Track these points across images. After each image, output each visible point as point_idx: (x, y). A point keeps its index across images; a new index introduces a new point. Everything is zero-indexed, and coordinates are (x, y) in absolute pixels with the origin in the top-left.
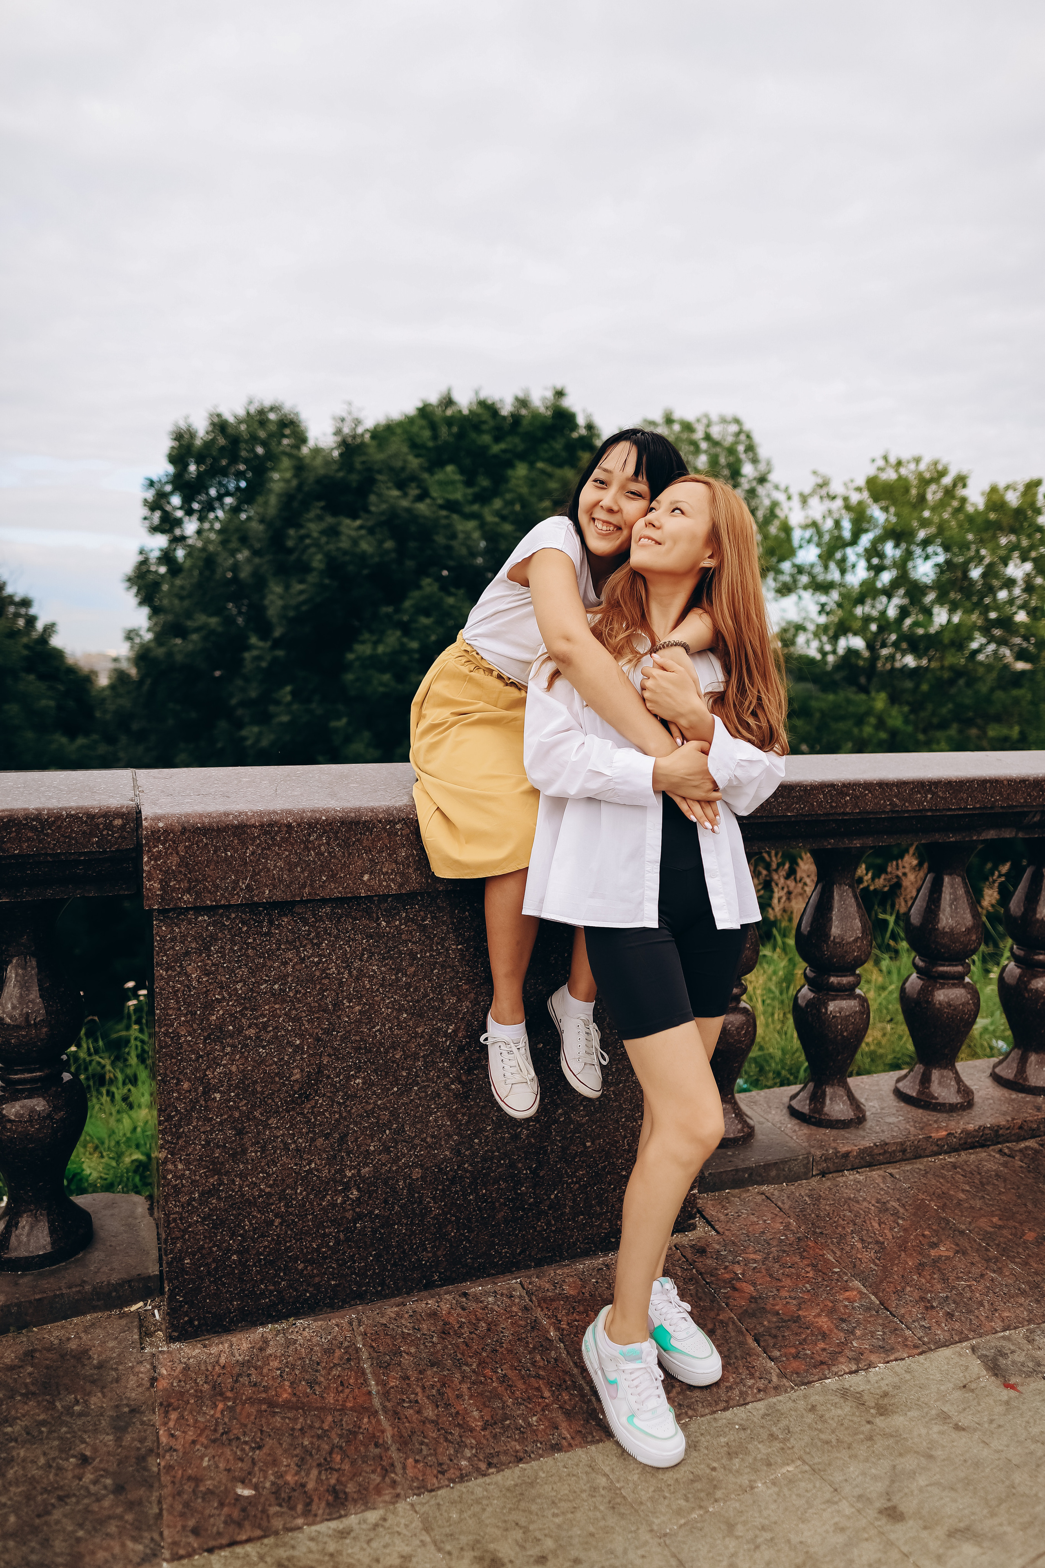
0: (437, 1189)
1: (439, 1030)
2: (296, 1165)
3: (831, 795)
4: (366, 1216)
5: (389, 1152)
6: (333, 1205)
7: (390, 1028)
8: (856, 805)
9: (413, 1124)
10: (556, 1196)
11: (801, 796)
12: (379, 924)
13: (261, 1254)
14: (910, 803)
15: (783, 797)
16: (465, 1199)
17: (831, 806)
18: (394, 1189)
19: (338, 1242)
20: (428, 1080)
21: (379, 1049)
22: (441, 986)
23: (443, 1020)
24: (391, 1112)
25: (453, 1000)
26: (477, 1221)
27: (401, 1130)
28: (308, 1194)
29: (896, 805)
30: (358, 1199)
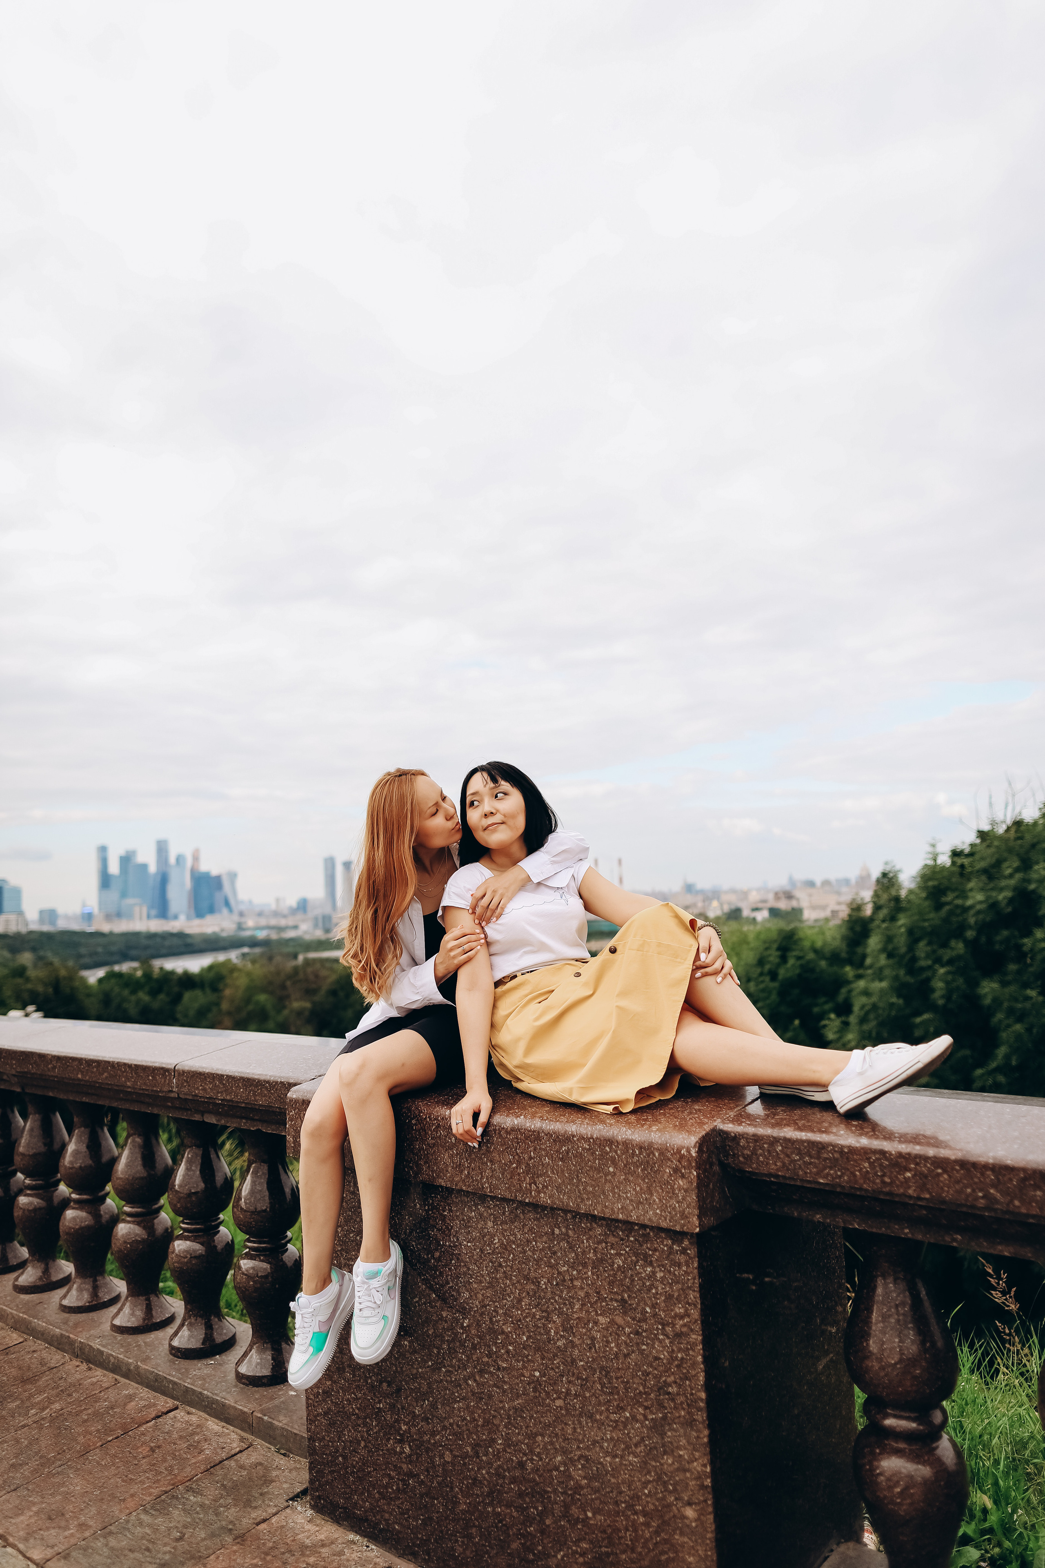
0: (463, 1483)
1: (457, 1320)
2: (372, 1399)
3: (881, 1165)
4: (415, 1476)
5: (428, 1424)
6: (394, 1449)
7: (425, 1303)
8: (923, 1187)
9: (443, 1404)
10: (563, 1557)
11: (836, 1160)
12: (415, 1205)
13: (354, 1467)
14: (1022, 1201)
15: (811, 1157)
16: (484, 1508)
17: (883, 1182)
18: (433, 1462)
19: (398, 1488)
20: (452, 1366)
21: (418, 1319)
22: (458, 1278)
23: (461, 1312)
24: (428, 1384)
25: (467, 1295)
26: (495, 1539)
27: (433, 1406)
28: (379, 1431)
29: (997, 1201)
30: (410, 1456)
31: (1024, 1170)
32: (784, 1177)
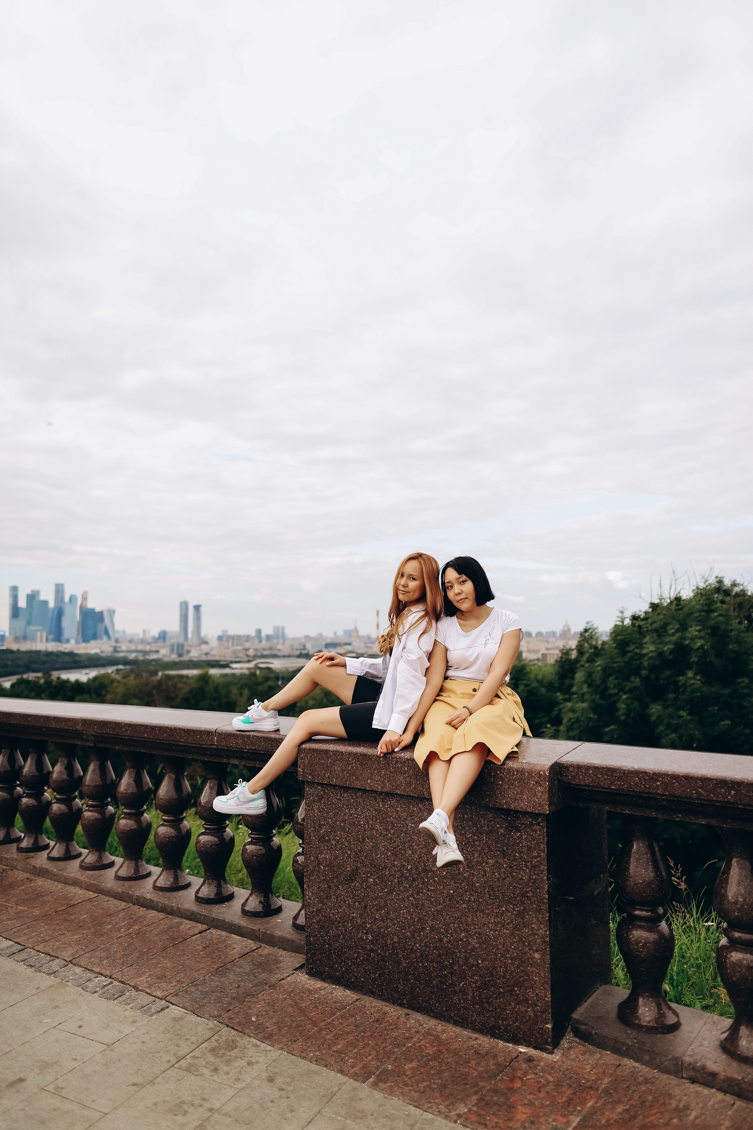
0: (405, 953)
1: (404, 866)
2: (348, 912)
3: (644, 779)
4: (375, 951)
5: (384, 922)
6: (362, 938)
7: (384, 858)
8: (666, 789)
9: (394, 912)
11: (621, 777)
12: (379, 805)
14: (714, 794)
15: (608, 775)
16: (417, 964)
17: (645, 787)
18: (386, 943)
19: (364, 959)
20: (400, 891)
21: (379, 867)
22: (404, 843)
23: (406, 861)
24: (384, 901)
25: (410, 852)
26: (423, 980)
27: (388, 913)
28: (353, 929)
29: (702, 795)
30: (372, 941)
31: (716, 780)
32: (592, 786)
